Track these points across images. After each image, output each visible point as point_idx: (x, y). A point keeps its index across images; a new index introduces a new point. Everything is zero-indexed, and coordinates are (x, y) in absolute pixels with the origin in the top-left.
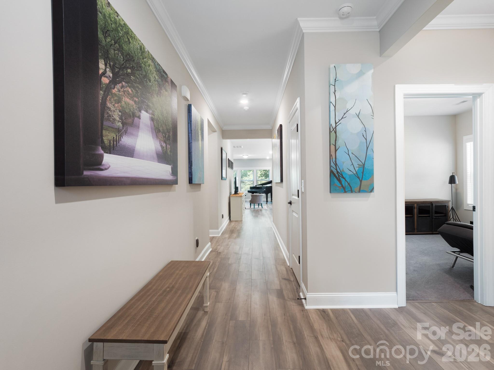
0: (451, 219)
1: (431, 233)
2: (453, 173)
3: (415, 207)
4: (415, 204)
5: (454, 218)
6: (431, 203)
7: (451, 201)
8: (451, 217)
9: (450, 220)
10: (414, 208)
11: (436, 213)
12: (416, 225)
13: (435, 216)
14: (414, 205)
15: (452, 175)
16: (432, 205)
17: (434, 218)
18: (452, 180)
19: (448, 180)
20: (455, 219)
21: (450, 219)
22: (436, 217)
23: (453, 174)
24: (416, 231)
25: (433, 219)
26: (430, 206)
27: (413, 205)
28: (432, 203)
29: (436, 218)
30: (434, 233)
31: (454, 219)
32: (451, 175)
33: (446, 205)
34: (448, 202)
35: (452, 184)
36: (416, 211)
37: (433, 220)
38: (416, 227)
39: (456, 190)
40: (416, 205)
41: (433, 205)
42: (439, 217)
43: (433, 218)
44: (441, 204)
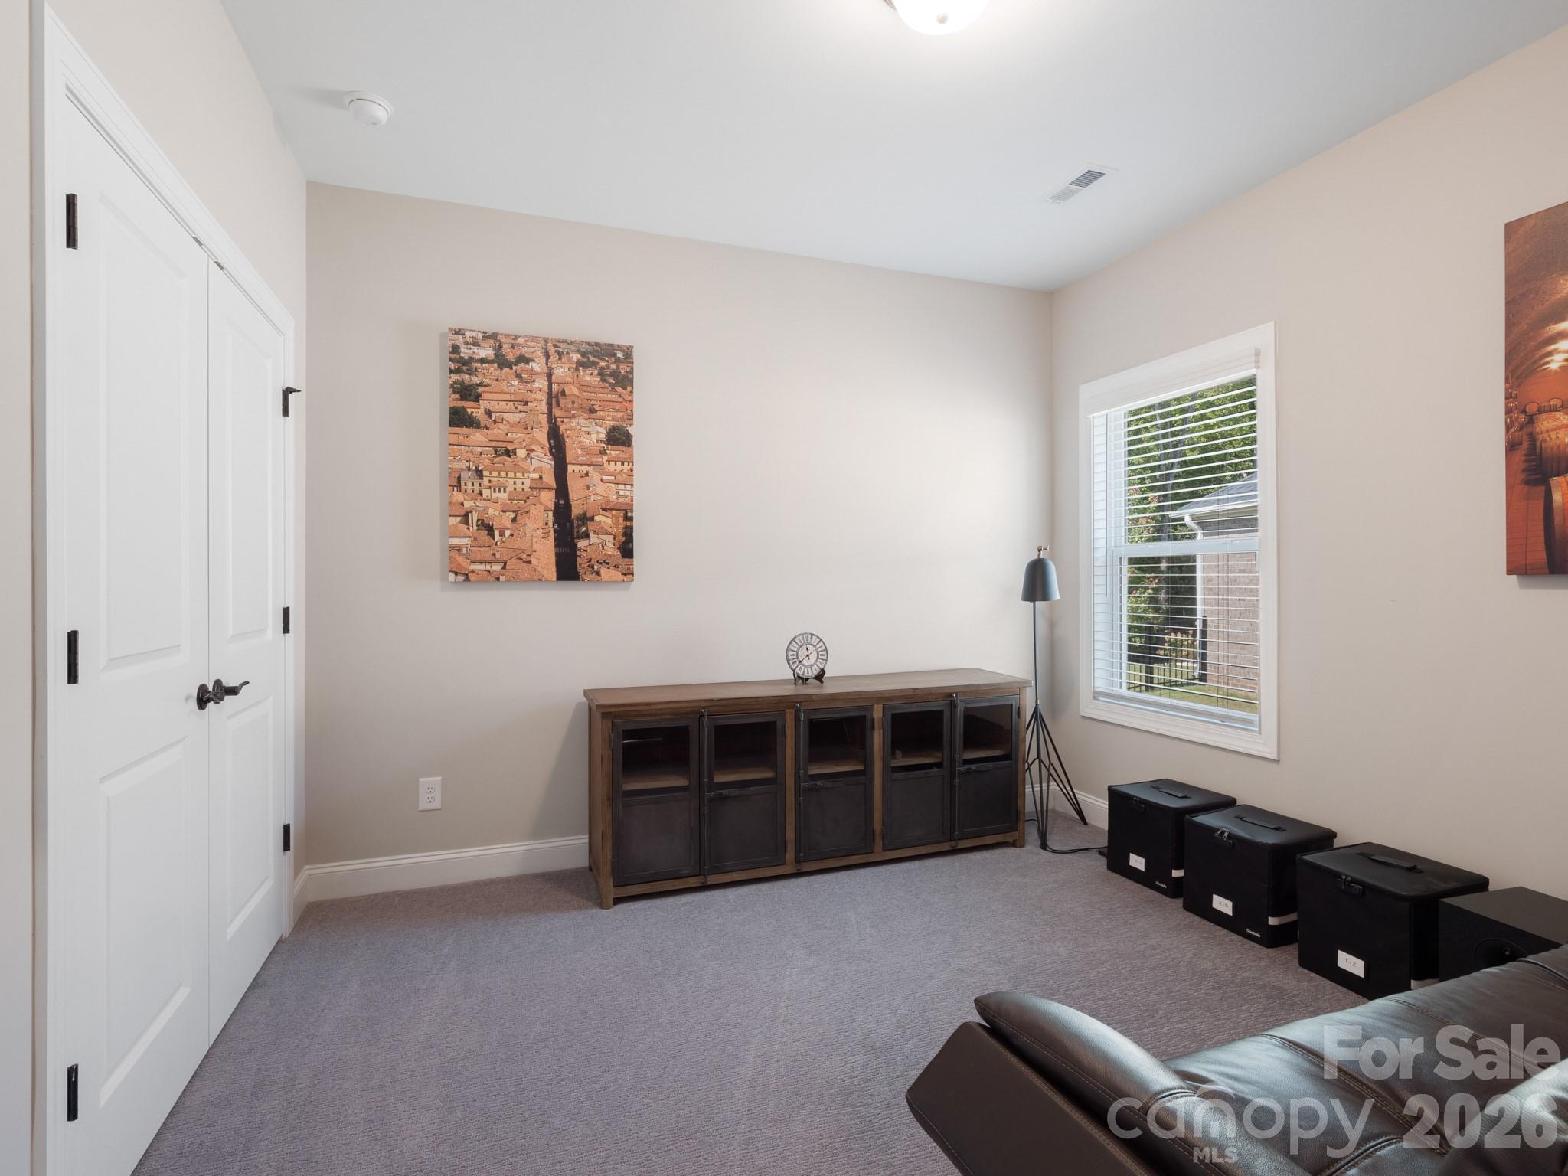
0: (1030, 765)
1: (946, 847)
2: (1040, 550)
3: (873, 719)
4: (878, 703)
5: (1042, 758)
6: (949, 697)
7: (1033, 682)
8: (1033, 755)
9: (1029, 768)
10: (868, 724)
11: (971, 741)
12: (878, 815)
13: (967, 762)
14: (871, 709)
15: (1036, 557)
16: (952, 705)
17: (961, 773)
18: (1036, 583)
19: (1018, 580)
20: (1047, 764)
21: (1027, 766)
22: (968, 766)
23: (1039, 555)
24: (879, 844)
25: (955, 777)
26: (941, 712)
27: (863, 714)
28: (950, 695)
29: (968, 771)
30: (961, 845)
31: (1041, 762)
32: (1030, 560)
33: (1012, 705)
34: (1018, 687)
35: (1037, 603)
36: (878, 740)
37: (957, 781)
38: (878, 827)
39: (1052, 625)
40: (878, 713)
41: (956, 707)
42: (984, 766)
43: (955, 773)
44: (990, 701)
